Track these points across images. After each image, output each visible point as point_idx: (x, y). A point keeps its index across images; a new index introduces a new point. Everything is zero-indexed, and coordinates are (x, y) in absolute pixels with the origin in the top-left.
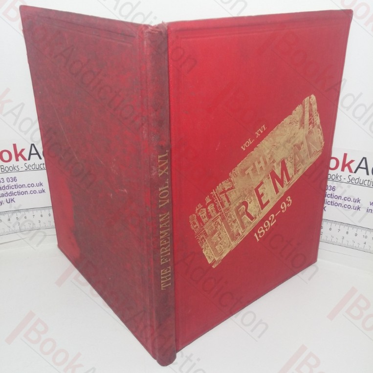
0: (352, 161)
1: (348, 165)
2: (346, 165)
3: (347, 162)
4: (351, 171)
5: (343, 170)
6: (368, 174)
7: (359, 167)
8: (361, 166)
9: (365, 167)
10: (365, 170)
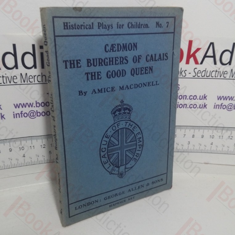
0: (198, 50)
1: (194, 55)
2: (191, 55)
3: (192, 52)
4: (196, 62)
5: (188, 62)
6: (215, 63)
7: (205, 56)
8: (208, 55)
9: (212, 55)
10: (212, 59)
